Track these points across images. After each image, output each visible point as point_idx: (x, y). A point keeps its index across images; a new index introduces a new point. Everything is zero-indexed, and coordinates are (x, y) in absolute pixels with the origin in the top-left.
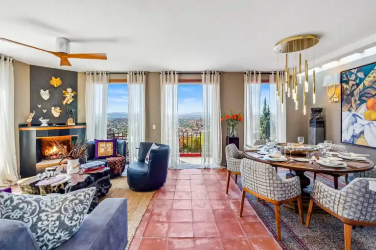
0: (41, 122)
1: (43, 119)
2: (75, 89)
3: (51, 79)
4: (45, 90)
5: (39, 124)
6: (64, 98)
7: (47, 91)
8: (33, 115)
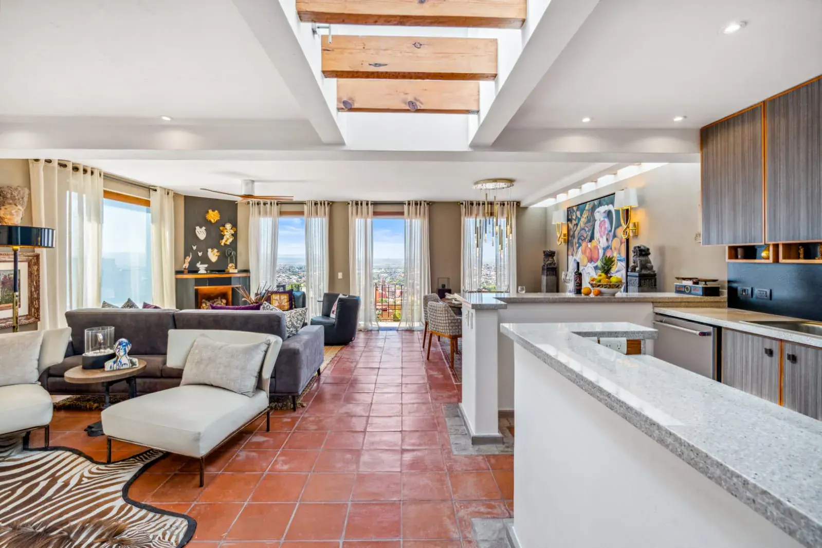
0: (199, 268)
1: (201, 264)
2: (235, 225)
3: (208, 212)
4: (201, 227)
5: (196, 271)
6: (222, 237)
7: (204, 228)
8: (190, 259)
